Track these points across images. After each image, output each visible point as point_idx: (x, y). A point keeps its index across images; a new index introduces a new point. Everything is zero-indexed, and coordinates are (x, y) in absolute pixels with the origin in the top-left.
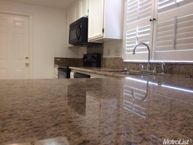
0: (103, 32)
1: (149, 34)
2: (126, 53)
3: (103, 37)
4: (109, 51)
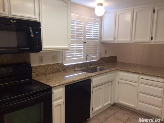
2: (67, 59)
4: (41, 59)
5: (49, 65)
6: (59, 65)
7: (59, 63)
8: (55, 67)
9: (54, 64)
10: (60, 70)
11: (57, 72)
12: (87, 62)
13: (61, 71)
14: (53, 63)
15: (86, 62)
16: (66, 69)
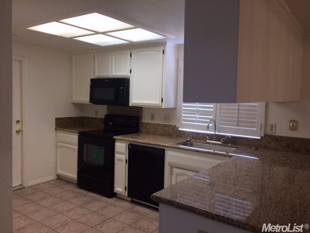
0: (162, 101)
1: (212, 110)
2: (183, 122)
3: (161, 106)
4: (152, 116)
5: (159, 124)
6: (172, 127)
7: (171, 126)
8: (166, 129)
9: (165, 125)
10: (173, 135)
11: (168, 136)
12: (216, 133)
13: (173, 137)
14: (163, 123)
15: (214, 133)
16: (181, 136)
